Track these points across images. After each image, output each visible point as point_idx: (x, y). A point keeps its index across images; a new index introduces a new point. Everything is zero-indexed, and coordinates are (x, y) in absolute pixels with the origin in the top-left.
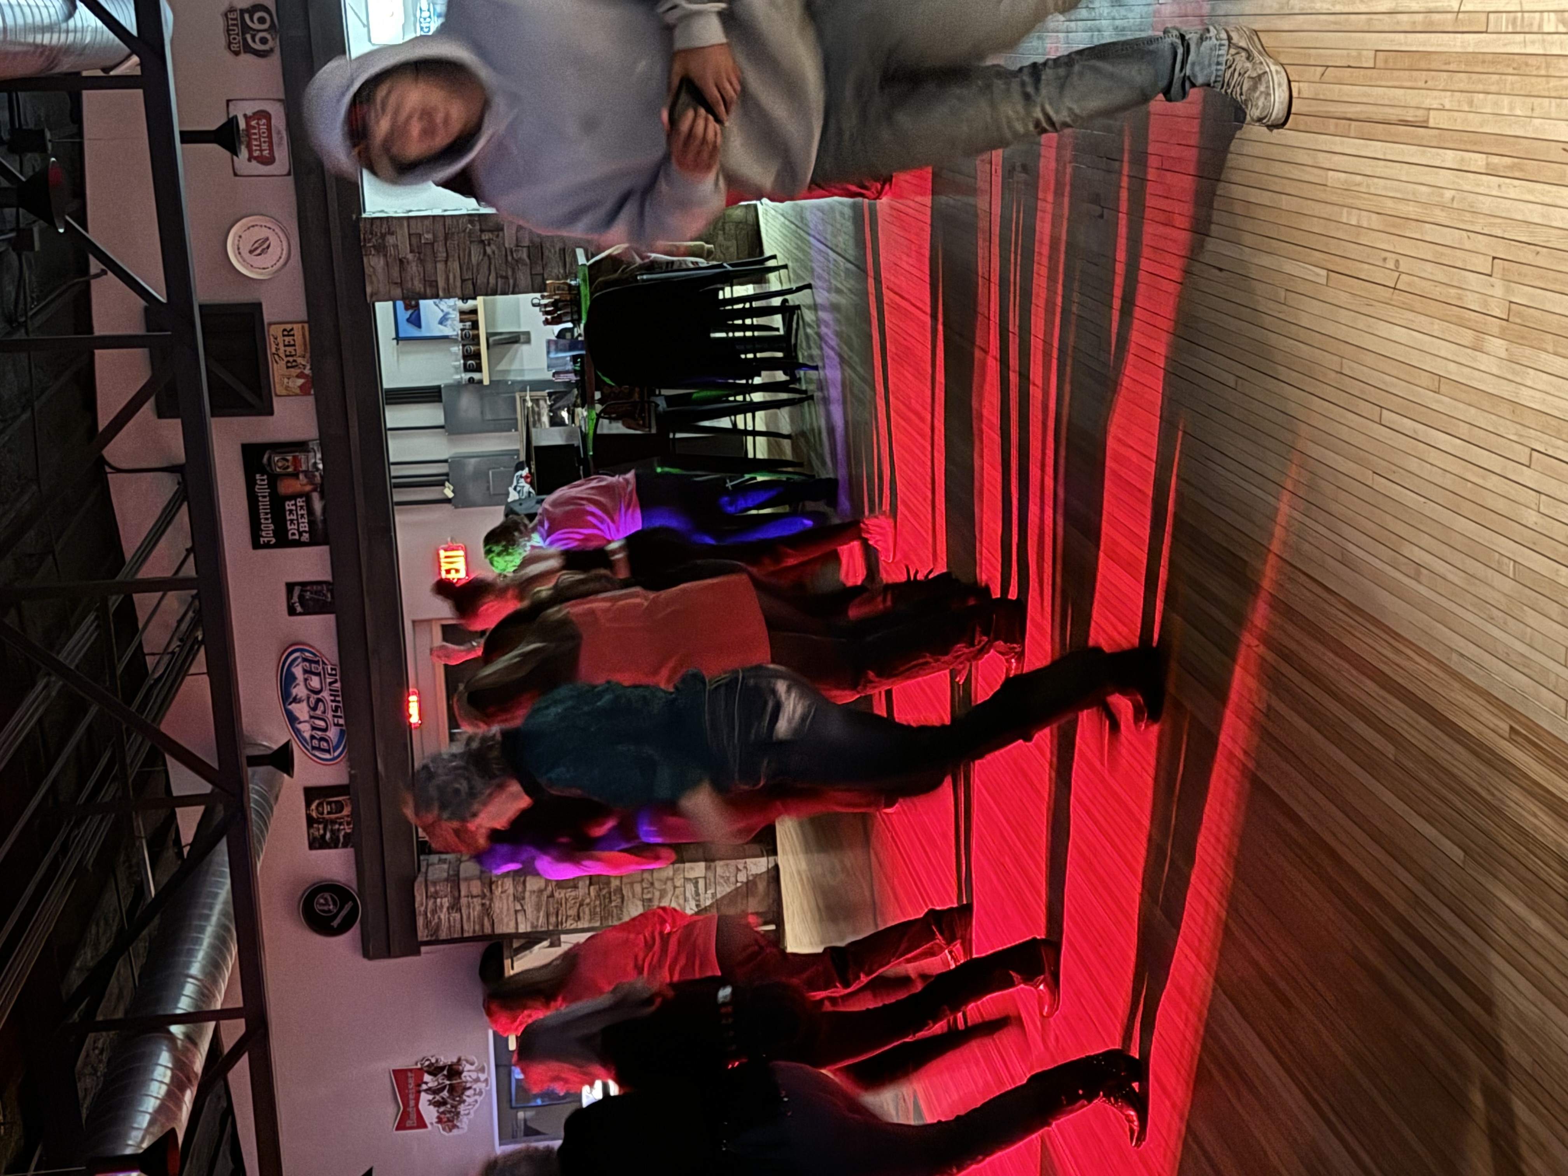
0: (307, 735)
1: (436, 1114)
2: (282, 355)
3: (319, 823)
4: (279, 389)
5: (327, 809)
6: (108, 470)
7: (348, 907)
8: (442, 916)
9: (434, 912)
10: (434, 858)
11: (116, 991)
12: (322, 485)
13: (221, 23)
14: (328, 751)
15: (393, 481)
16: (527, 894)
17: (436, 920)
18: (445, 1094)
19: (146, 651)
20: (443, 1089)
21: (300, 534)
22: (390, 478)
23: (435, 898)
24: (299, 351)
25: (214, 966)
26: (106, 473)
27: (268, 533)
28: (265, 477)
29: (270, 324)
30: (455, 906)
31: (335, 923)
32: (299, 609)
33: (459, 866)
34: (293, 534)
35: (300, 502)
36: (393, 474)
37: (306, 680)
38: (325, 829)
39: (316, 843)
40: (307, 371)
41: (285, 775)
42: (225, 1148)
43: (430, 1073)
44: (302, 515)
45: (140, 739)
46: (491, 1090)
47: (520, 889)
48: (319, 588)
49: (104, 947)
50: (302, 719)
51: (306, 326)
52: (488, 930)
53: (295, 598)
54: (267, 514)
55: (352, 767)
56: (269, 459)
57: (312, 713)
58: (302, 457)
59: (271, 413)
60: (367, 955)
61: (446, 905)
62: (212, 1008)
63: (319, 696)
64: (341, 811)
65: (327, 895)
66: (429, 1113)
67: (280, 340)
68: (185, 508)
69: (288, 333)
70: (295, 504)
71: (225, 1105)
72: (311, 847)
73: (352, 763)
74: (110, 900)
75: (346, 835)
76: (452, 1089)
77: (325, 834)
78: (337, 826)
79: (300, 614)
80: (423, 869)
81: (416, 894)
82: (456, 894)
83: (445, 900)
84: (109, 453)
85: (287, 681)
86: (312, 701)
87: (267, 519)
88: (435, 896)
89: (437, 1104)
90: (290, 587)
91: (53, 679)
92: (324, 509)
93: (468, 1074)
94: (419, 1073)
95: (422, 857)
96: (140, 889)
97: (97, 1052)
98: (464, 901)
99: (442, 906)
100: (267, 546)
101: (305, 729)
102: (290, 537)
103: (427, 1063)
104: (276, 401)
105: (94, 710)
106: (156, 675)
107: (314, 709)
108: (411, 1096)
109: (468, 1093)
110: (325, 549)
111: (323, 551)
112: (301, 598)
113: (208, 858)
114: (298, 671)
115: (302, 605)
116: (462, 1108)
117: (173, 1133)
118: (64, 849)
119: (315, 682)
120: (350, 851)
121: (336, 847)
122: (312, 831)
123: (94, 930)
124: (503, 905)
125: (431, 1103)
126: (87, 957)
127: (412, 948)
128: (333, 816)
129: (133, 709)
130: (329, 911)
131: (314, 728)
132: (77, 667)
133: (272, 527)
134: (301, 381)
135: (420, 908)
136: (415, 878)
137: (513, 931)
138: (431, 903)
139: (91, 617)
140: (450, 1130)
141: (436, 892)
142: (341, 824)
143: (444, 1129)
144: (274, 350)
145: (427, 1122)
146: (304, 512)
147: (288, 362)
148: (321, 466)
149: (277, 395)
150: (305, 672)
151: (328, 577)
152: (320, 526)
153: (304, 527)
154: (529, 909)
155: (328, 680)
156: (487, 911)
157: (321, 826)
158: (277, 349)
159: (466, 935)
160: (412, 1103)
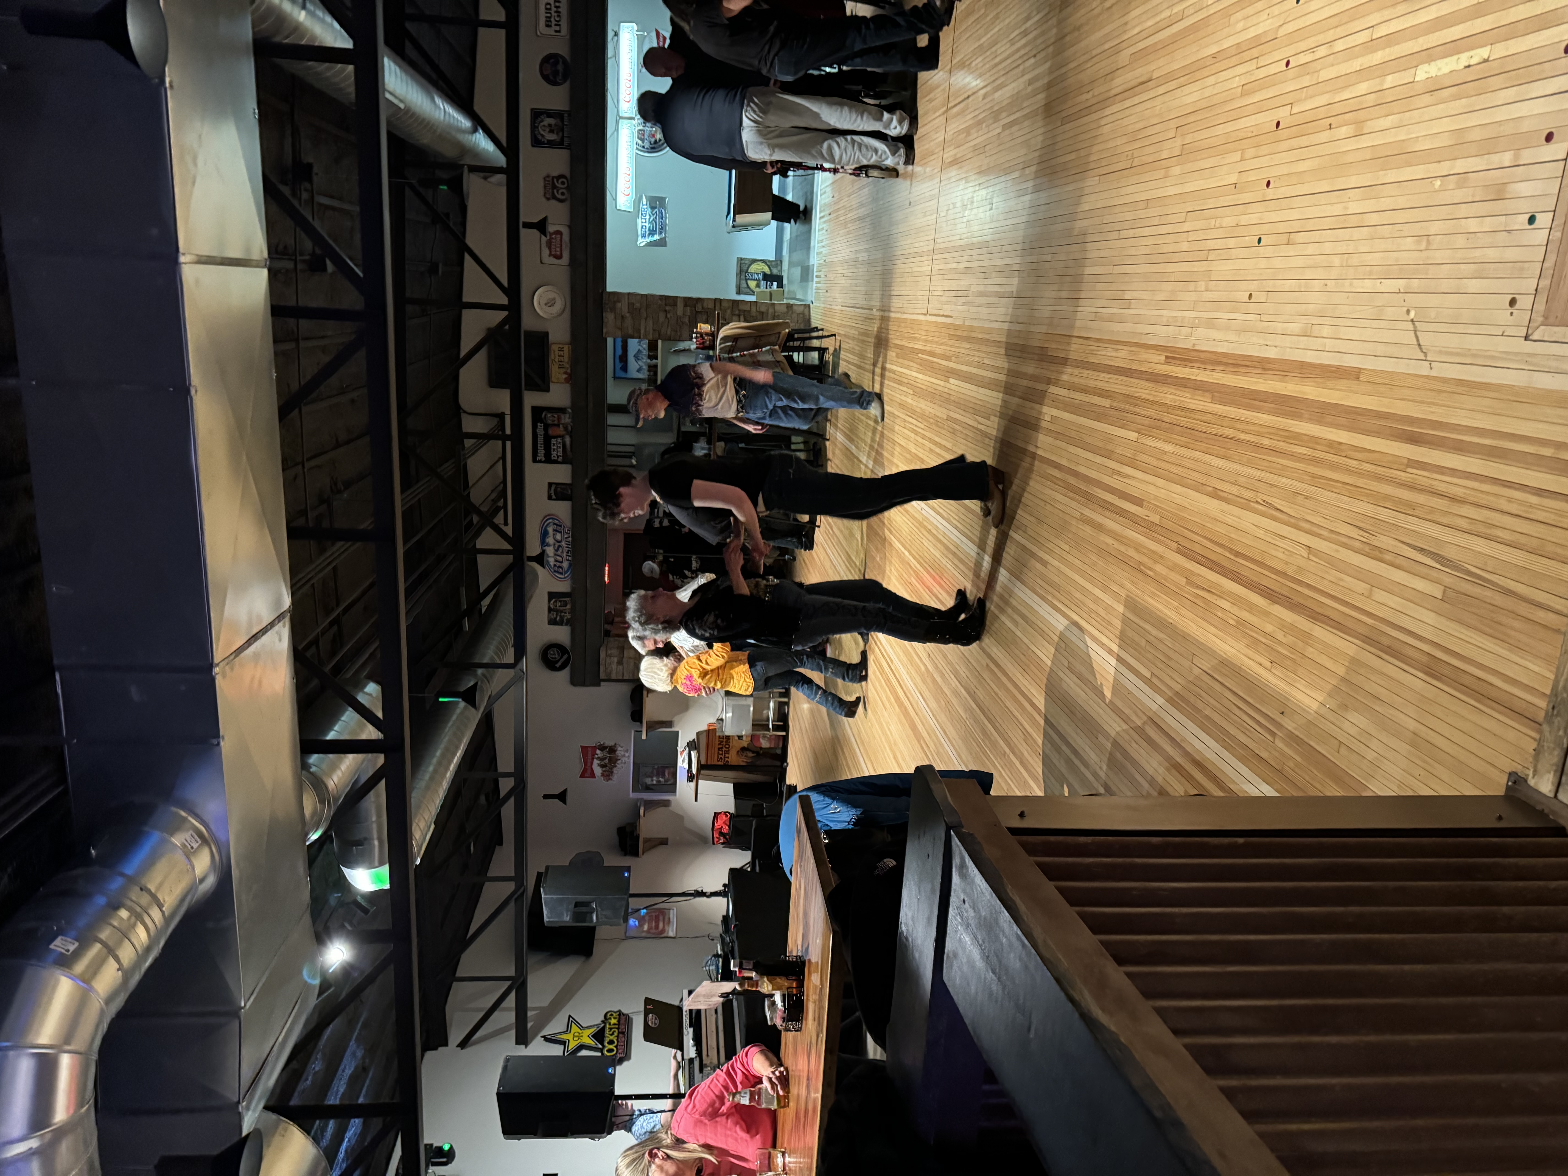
0: (552, 564)
1: (601, 772)
2: (557, 361)
3: (554, 611)
4: (554, 379)
5: (558, 604)
7: (565, 657)
8: (613, 667)
9: (610, 664)
10: (611, 639)
12: (571, 432)
13: (542, 184)
14: (562, 574)
17: (610, 668)
18: (607, 761)
20: (605, 759)
21: (558, 457)
24: (566, 360)
26: (460, 413)
27: (541, 455)
28: (542, 425)
29: (553, 343)
30: (620, 662)
31: (558, 665)
32: (554, 497)
34: (554, 457)
37: (554, 534)
38: (557, 615)
39: (552, 622)
40: (569, 371)
43: (600, 749)
44: (560, 447)
46: (630, 762)
48: (565, 487)
50: (550, 555)
51: (570, 347)
54: (542, 444)
55: (573, 583)
56: (545, 415)
57: (555, 553)
58: (562, 416)
59: (549, 391)
60: (572, 684)
61: (616, 661)
63: (560, 544)
64: (565, 606)
65: (555, 650)
66: (598, 771)
69: (561, 350)
70: (557, 441)
72: (549, 623)
73: (574, 580)
75: (568, 620)
76: (610, 759)
77: (557, 617)
78: (563, 614)
79: (554, 500)
80: (605, 642)
81: (601, 655)
82: (622, 656)
83: (616, 658)
84: (463, 402)
85: (544, 534)
86: (556, 546)
87: (541, 447)
88: (610, 656)
89: (602, 766)
90: (550, 484)
92: (571, 444)
93: (620, 751)
94: (594, 748)
95: (605, 638)
98: (625, 660)
100: (540, 462)
101: (552, 561)
102: (552, 458)
103: (599, 744)
104: (552, 386)
107: (557, 550)
108: (589, 761)
109: (619, 762)
110: (570, 466)
111: (568, 468)
112: (555, 491)
114: (550, 530)
115: (555, 495)
116: (615, 770)
119: (558, 537)
120: (569, 628)
121: (562, 625)
122: (550, 616)
125: (599, 765)
127: (597, 682)
128: (562, 608)
130: (555, 658)
131: (556, 561)
133: (543, 452)
134: (565, 376)
135: (602, 661)
136: (601, 647)
138: (608, 659)
140: (608, 781)
141: (612, 654)
142: (565, 613)
143: (605, 780)
145: (596, 775)
146: (561, 445)
147: (560, 365)
148: (571, 421)
149: (552, 382)
150: (554, 530)
151: (570, 482)
152: (568, 452)
153: (560, 454)
155: (565, 536)
157: (555, 613)
158: (554, 357)
159: (625, 678)
160: (589, 764)
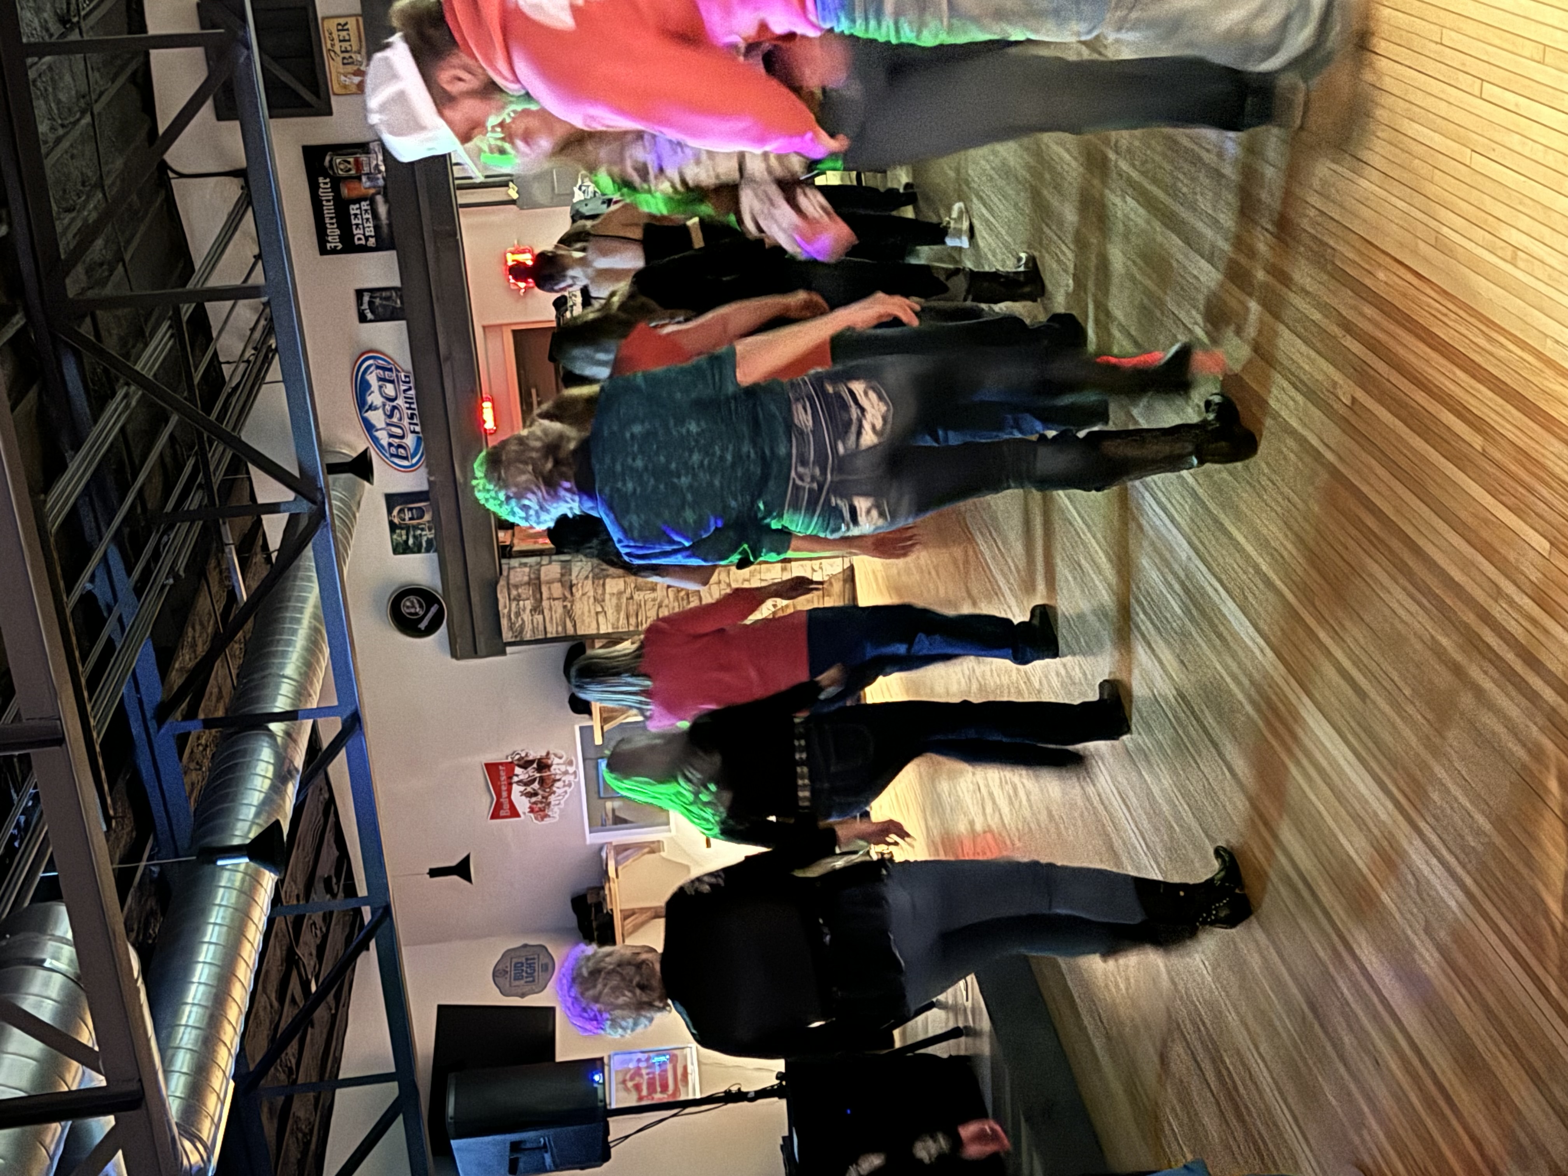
1: (528, 805)
2: (338, 52)
3: (402, 529)
4: (336, 88)
5: (408, 515)
6: (171, 175)
7: (434, 609)
8: (526, 619)
9: (518, 614)
10: (514, 562)
11: (215, 690)
12: (385, 187)
14: (406, 458)
15: (457, 182)
16: (607, 597)
17: (520, 622)
18: (536, 785)
19: (222, 359)
21: (367, 238)
22: (454, 179)
23: (518, 601)
24: (355, 48)
25: (308, 666)
26: (169, 179)
27: (334, 239)
28: (328, 180)
29: (323, 19)
30: (537, 609)
31: (423, 626)
32: (370, 316)
33: (539, 570)
34: (359, 239)
35: (365, 205)
36: (456, 175)
37: (380, 387)
38: (407, 535)
39: (401, 548)
41: (366, 484)
42: (329, 836)
43: (520, 766)
44: (367, 219)
45: (221, 448)
46: (579, 782)
47: (600, 591)
48: (388, 294)
49: (202, 649)
50: (379, 426)
51: (361, 19)
52: (570, 631)
53: (365, 306)
54: (331, 218)
55: (430, 473)
56: (331, 161)
57: (388, 421)
58: (363, 158)
59: (330, 113)
60: (454, 655)
61: (529, 607)
62: (309, 706)
63: (395, 403)
64: (422, 517)
65: (412, 598)
67: (335, 35)
68: (250, 213)
69: (342, 28)
70: (360, 208)
71: (327, 796)
72: (396, 551)
73: (431, 470)
74: (204, 604)
75: (429, 542)
77: (408, 539)
78: (419, 532)
79: (371, 321)
80: (505, 573)
81: (499, 596)
82: (538, 596)
83: (527, 602)
84: (171, 157)
85: (362, 389)
86: (388, 408)
87: (332, 224)
88: (518, 598)
90: (359, 293)
91: (133, 388)
92: (389, 212)
94: (509, 767)
95: (504, 561)
96: (232, 595)
97: (201, 748)
98: (545, 604)
99: (524, 610)
100: (334, 251)
101: (383, 437)
102: (357, 242)
103: (517, 757)
104: (334, 100)
105: (174, 419)
106: (233, 384)
107: (391, 416)
110: (393, 254)
111: (390, 257)
112: (371, 303)
113: (295, 563)
114: (372, 378)
115: (372, 312)
117: (277, 824)
118: (156, 555)
119: (390, 390)
120: (433, 556)
121: (419, 551)
122: (395, 537)
123: (190, 634)
124: (583, 607)
125: (523, 794)
126: (185, 660)
127: (498, 648)
128: (415, 521)
129: (213, 417)
130: (416, 614)
131: (391, 436)
132: (155, 375)
133: (338, 232)
135: (503, 611)
136: (497, 583)
137: (595, 632)
138: (514, 604)
139: (165, 325)
140: (542, 819)
141: (519, 595)
142: (422, 530)
143: (536, 818)
144: (329, 46)
145: (520, 812)
146: (370, 216)
147: (344, 58)
148: (383, 168)
149: (335, 94)
150: (380, 379)
151: (397, 283)
152: (385, 230)
153: (370, 231)
154: (610, 612)
155: (403, 388)
156: (568, 613)
157: (404, 532)
158: (333, 45)
159: (549, 636)
